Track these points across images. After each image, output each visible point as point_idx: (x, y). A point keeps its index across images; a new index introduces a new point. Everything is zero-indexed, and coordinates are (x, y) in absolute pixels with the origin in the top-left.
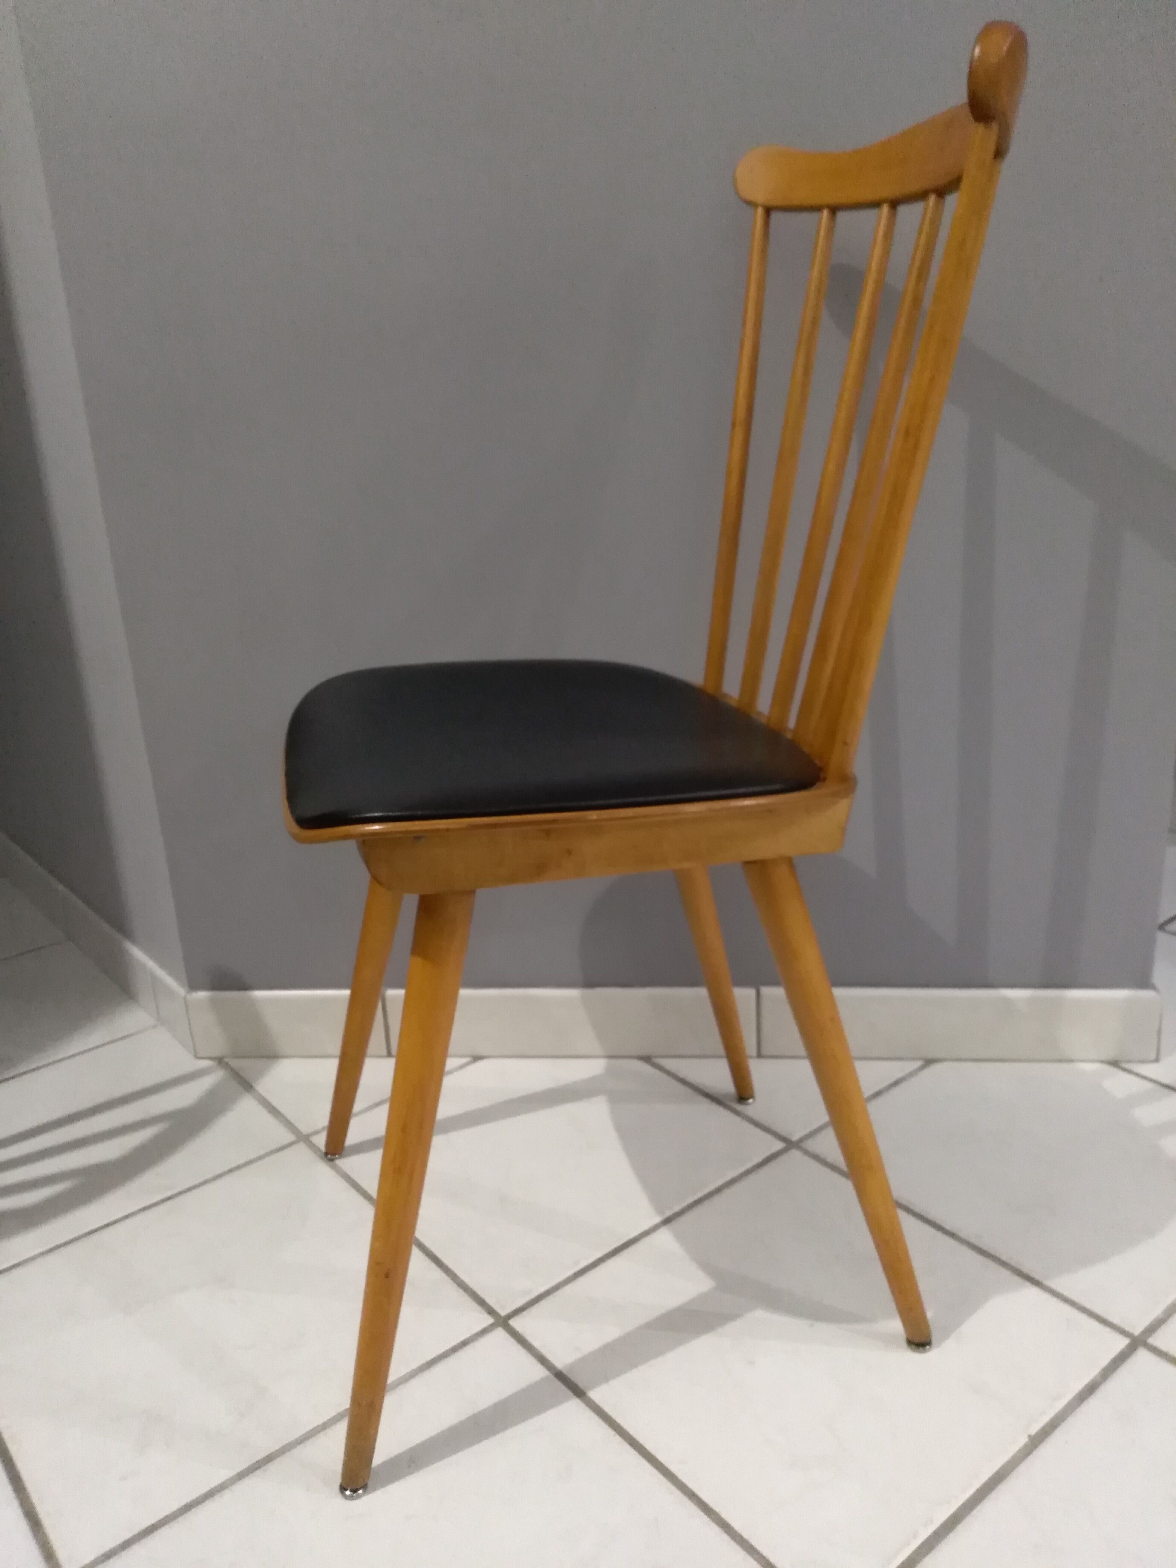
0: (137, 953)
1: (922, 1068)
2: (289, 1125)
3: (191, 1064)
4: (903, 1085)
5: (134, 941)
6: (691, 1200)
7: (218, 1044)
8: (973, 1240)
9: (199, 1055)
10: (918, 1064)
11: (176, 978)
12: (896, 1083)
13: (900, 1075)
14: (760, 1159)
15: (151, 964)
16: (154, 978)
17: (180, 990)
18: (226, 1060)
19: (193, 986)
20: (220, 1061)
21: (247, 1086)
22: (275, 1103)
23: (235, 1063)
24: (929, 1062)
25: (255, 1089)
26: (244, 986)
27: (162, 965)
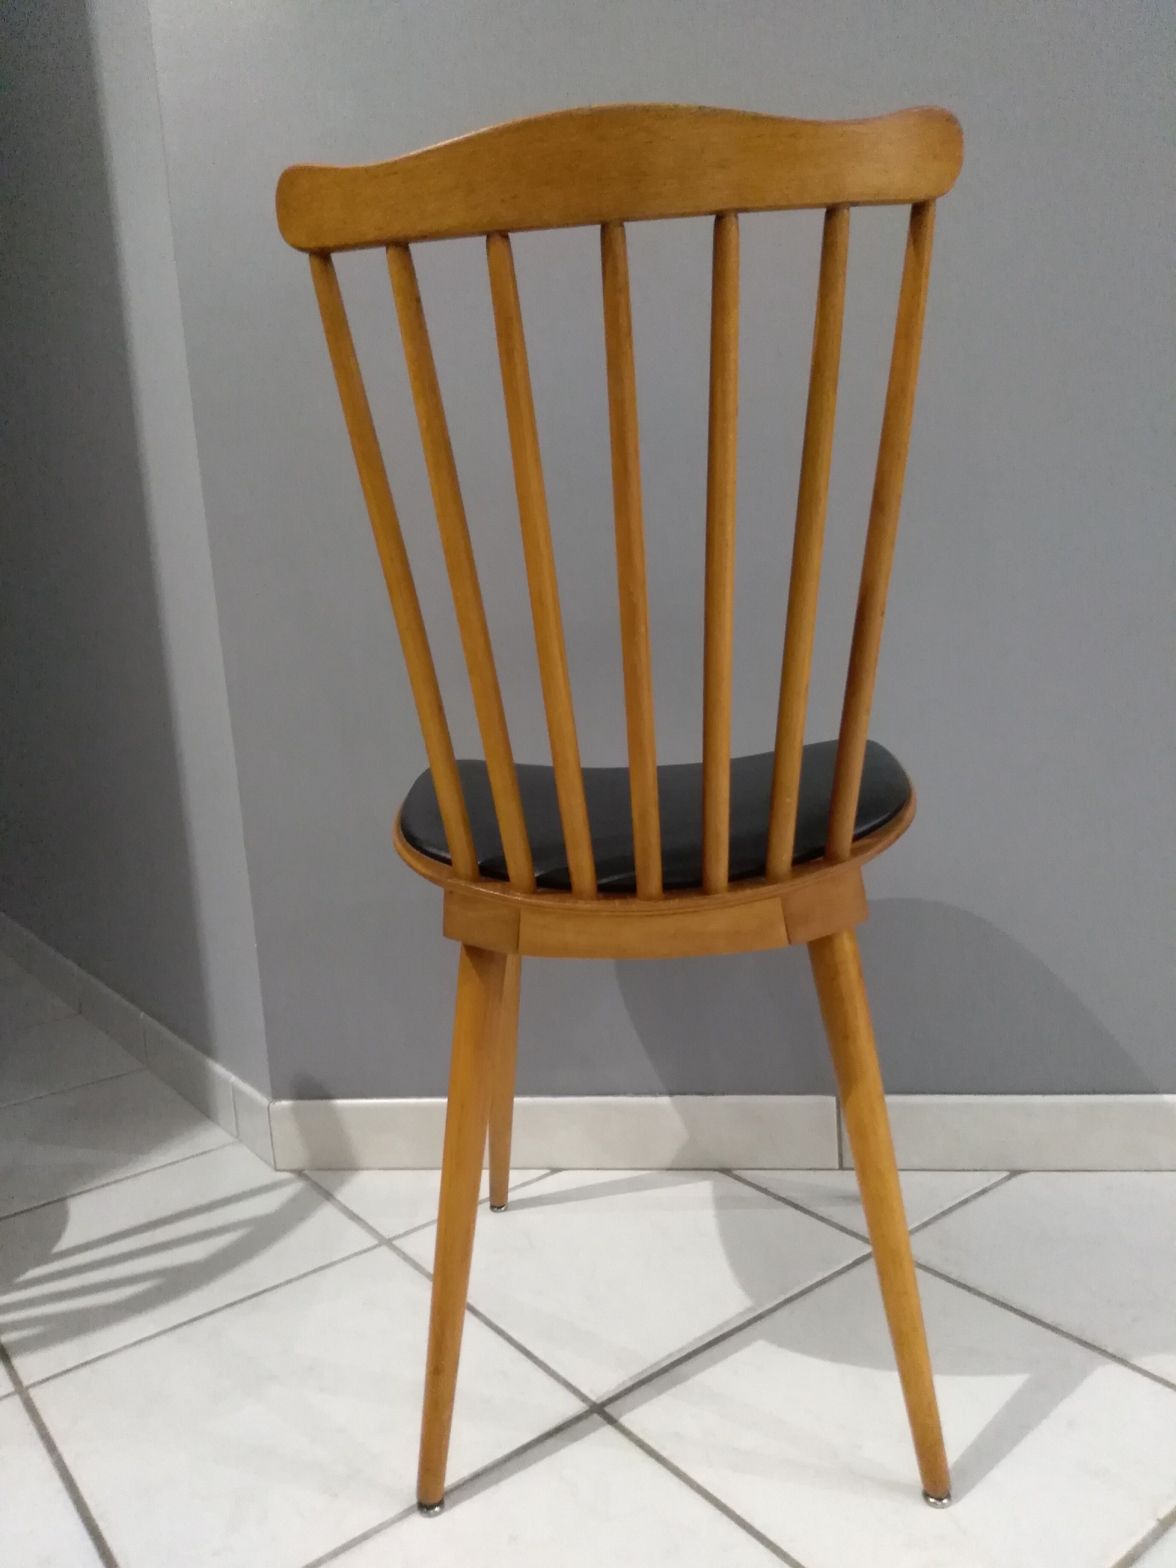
0: (218, 1069)
1: (1008, 1178)
2: (371, 1230)
3: (269, 1176)
4: (991, 1193)
5: (216, 1059)
6: (782, 1298)
7: (298, 1157)
8: (1076, 1334)
9: (278, 1167)
10: (1005, 1174)
11: (260, 1088)
12: (984, 1192)
13: (987, 1185)
14: (850, 1262)
15: (233, 1079)
16: (236, 1090)
17: (262, 1099)
18: (306, 1172)
19: (277, 1095)
20: (300, 1173)
21: (328, 1196)
22: (356, 1210)
23: (314, 1175)
24: (1014, 1173)
25: (335, 1198)
26: (328, 1096)
27: (244, 1077)
